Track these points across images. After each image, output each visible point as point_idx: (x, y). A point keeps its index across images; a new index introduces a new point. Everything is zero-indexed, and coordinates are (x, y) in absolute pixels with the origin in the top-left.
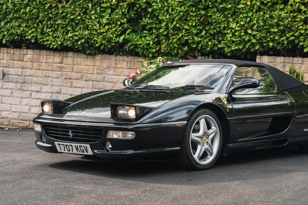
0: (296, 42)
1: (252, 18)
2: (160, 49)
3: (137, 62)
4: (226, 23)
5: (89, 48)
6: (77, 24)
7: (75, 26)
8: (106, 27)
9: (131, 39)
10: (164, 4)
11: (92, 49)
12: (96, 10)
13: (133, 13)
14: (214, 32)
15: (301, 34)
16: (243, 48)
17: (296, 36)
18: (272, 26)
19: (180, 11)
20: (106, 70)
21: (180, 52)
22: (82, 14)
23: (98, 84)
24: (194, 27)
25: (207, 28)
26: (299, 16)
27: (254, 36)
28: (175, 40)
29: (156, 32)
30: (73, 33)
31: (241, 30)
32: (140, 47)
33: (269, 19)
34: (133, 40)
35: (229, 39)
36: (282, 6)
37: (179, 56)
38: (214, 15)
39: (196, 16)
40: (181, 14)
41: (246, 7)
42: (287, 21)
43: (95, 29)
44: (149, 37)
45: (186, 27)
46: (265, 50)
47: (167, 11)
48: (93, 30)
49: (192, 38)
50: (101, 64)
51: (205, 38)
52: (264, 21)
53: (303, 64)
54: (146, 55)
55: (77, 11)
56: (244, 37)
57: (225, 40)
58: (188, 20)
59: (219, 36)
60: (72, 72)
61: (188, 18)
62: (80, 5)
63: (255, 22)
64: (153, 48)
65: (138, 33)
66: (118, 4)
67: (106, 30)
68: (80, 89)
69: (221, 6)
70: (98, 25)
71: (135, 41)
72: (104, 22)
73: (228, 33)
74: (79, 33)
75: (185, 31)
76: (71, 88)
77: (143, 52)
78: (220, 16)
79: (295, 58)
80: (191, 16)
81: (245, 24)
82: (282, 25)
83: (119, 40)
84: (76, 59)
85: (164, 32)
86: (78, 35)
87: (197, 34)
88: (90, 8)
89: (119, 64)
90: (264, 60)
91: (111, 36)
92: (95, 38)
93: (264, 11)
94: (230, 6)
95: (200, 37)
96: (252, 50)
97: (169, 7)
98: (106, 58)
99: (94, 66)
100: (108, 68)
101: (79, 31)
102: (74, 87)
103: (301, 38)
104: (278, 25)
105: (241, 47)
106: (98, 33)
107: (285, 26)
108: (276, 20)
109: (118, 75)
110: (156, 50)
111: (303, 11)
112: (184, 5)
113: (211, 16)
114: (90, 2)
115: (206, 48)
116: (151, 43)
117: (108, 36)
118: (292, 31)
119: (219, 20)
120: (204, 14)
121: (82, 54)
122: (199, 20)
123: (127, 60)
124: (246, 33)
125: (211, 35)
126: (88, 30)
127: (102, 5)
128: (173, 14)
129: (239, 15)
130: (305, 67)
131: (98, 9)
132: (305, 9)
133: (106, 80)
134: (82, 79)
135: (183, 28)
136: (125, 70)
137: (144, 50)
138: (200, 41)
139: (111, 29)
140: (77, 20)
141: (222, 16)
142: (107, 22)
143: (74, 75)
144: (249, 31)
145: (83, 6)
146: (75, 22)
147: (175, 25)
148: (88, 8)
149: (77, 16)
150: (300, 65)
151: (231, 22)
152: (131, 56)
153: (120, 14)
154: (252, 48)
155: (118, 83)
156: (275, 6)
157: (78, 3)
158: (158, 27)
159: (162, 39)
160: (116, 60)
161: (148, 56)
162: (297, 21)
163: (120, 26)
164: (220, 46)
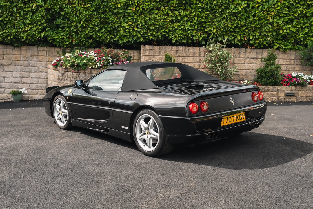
0: (167, 36)
1: (137, 19)
2: (72, 41)
3: (55, 51)
4: (119, 23)
5: (16, 42)
6: (6, 24)
7: (4, 25)
8: (30, 26)
9: (50, 35)
10: (73, 9)
11: (18, 42)
12: (20, 13)
13: (50, 16)
14: (111, 29)
15: (170, 31)
16: (132, 40)
17: (166, 32)
18: (151, 25)
19: (85, 15)
20: (31, 58)
21: (87, 44)
22: (9, 17)
23: (25, 68)
24: (96, 26)
25: (106, 27)
26: (168, 19)
27: (139, 32)
28: (83, 36)
29: (68, 29)
30: (2, 31)
31: (130, 27)
32: (57, 41)
33: (149, 20)
34: (51, 36)
35: (122, 34)
36: (157, 12)
37: (86, 46)
38: (111, 18)
39: (97, 18)
40: (86, 17)
41: (133, 12)
42: (161, 22)
43: (21, 28)
44: (63, 33)
45: (91, 26)
46: (146, 41)
47: (76, 14)
48: (19, 28)
49: (96, 33)
50: (26, 53)
51: (105, 34)
52: (146, 22)
53: (172, 50)
54: (62, 46)
55: (4, 14)
56: (132, 33)
57: (119, 35)
58: (92, 21)
59: (114, 32)
60: (3, 60)
61: (92, 20)
62: (6, 9)
63: (139, 22)
64: (67, 41)
65: (53, 29)
66: (37, 9)
67: (30, 29)
68: (11, 73)
69: (115, 11)
70: (23, 25)
71: (53, 37)
72: (28, 22)
73: (121, 30)
74: (8, 31)
75: (90, 29)
76: (3, 72)
77: (59, 44)
78: (115, 18)
79: (167, 46)
80: (94, 18)
81: (133, 24)
82: (157, 24)
83: (40, 36)
84: (5, 50)
85: (75, 29)
86: (7, 32)
87: (98, 31)
88: (15, 12)
89: (40, 53)
90: (147, 48)
91: (34, 33)
92: (22, 35)
93: (144, 14)
94: (121, 11)
95: (101, 33)
96: (138, 41)
97: (77, 12)
98: (30, 49)
99: (21, 55)
100: (32, 56)
101: (8, 30)
102: (5, 71)
103: (170, 33)
104: (154, 25)
105: (130, 40)
106: (23, 30)
107: (159, 25)
108: (153, 21)
109: (40, 61)
110: (69, 43)
111: (170, 15)
112: (88, 10)
113: (108, 18)
114: (15, 7)
115: (106, 40)
116: (65, 37)
117: (31, 33)
118: (164, 28)
119: (114, 21)
120: (103, 17)
121: (10, 46)
122: (100, 21)
123: (46, 50)
124: (134, 30)
125: (108, 31)
126: (15, 28)
127: (25, 10)
128: (80, 16)
129: (127, 17)
130: (173, 52)
131: (22, 13)
132: (172, 14)
133: (31, 65)
134: (12, 65)
135: (89, 27)
136: (45, 57)
137: (60, 42)
138: (102, 36)
139: (33, 27)
140: (5, 20)
141: (116, 18)
142: (30, 22)
143: (5, 62)
144: (136, 29)
145: (9, 10)
146: (3, 22)
147: (82, 24)
148: (13, 11)
149: (5, 18)
150: (170, 51)
151: (122, 22)
152: (50, 46)
153: (39, 16)
154: (137, 40)
155: (41, 67)
156: (152, 11)
157: (5, 8)
158: (69, 26)
159: (73, 35)
160: (37, 50)
161: (63, 47)
162: (167, 22)
163: (40, 25)
164: (115, 39)
